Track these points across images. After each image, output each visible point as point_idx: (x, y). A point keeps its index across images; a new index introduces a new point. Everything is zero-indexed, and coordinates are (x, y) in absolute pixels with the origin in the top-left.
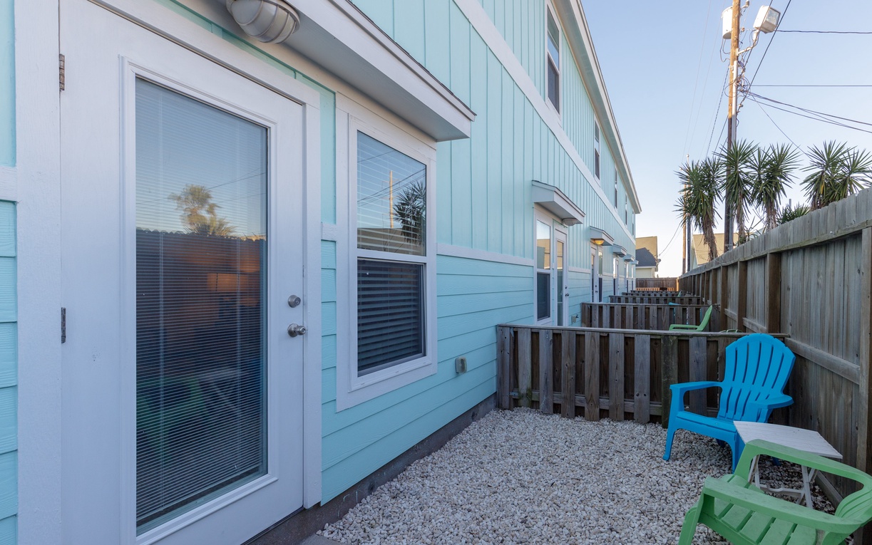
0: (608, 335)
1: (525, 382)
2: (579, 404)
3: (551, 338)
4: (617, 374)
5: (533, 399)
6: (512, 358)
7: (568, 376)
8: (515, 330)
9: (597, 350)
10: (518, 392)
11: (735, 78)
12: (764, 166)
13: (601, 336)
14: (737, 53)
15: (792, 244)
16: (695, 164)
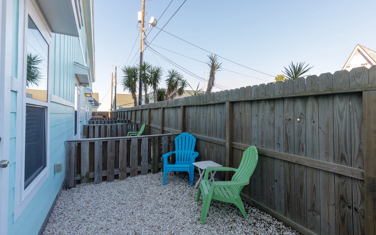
0: (131, 139)
1: (85, 169)
2: (116, 173)
3: (102, 144)
4: (134, 156)
5: (90, 177)
6: (76, 158)
7: (110, 161)
8: (79, 142)
9: (126, 146)
10: (80, 176)
11: (143, 38)
12: (153, 73)
13: (127, 140)
14: (144, 30)
15: (191, 104)
16: (129, 67)
